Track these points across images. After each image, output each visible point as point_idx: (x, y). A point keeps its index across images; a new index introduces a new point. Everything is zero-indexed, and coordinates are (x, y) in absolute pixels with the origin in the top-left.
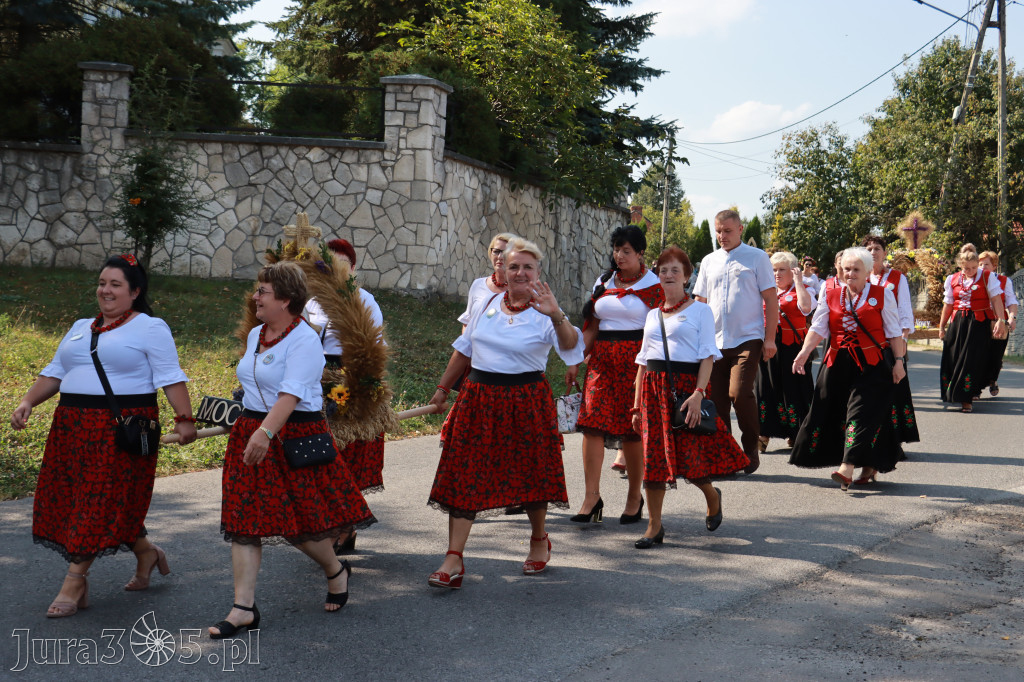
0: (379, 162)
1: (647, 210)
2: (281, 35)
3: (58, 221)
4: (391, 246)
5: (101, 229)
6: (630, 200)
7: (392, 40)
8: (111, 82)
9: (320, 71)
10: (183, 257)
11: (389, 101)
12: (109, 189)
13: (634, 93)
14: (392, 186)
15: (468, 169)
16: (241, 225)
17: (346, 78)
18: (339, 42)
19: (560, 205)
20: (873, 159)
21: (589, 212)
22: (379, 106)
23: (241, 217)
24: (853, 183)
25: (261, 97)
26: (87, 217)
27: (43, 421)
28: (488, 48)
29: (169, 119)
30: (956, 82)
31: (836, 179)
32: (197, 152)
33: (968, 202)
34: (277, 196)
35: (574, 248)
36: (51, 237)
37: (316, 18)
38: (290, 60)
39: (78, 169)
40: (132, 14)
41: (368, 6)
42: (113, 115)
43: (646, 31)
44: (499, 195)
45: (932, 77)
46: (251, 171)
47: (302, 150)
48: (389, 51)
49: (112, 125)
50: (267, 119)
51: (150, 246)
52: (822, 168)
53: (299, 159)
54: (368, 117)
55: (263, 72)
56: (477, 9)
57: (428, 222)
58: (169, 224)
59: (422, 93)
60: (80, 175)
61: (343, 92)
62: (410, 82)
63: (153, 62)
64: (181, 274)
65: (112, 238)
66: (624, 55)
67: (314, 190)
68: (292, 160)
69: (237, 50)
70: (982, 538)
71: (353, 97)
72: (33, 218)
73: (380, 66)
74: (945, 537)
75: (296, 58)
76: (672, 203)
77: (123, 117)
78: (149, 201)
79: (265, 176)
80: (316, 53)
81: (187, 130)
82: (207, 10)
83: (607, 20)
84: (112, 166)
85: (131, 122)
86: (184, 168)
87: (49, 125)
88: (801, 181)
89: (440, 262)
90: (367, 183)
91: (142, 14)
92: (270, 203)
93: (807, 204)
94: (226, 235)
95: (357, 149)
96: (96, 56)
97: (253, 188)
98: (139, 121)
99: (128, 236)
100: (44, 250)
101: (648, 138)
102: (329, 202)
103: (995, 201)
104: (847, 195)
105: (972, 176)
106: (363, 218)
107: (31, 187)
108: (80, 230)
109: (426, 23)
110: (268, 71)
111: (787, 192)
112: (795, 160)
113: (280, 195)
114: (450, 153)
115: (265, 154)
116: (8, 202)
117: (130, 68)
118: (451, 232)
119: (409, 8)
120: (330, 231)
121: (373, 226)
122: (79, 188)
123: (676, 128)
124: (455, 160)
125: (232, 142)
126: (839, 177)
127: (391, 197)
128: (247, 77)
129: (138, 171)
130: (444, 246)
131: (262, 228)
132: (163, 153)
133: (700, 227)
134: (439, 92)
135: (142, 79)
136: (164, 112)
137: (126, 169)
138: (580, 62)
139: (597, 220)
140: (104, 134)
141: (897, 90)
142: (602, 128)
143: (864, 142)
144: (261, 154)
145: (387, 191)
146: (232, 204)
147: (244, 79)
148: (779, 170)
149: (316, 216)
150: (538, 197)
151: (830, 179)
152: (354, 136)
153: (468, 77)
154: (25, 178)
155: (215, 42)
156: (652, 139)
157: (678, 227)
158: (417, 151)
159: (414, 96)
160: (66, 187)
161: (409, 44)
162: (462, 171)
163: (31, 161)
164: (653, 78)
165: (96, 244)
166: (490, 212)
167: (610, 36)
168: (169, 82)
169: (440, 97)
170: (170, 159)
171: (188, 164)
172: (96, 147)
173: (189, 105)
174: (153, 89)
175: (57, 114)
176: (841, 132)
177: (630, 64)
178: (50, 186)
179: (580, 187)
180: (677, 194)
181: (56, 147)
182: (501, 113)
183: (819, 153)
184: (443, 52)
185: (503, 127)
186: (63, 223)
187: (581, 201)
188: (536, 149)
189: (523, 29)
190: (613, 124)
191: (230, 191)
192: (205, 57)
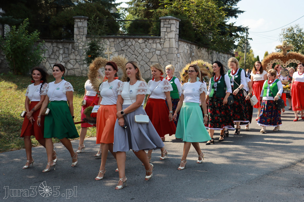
0: (159, 43)
1: (240, 53)
2: (130, 6)
5: (80, 64)
6: (234, 51)
7: (163, 6)
9: (141, 16)
11: (162, 24)
12: (82, 53)
13: (235, 18)
14: (163, 49)
15: (185, 44)
17: (149, 18)
18: (147, 7)
19: (213, 53)
21: (222, 55)
22: (159, 26)
25: (124, 23)
26: (76, 61)
28: (191, 7)
29: (99, 32)
31: (299, 42)
32: (107, 41)
34: (130, 53)
38: (133, 13)
39: (73, 47)
40: (87, 2)
42: (83, 31)
44: (195, 51)
46: (122, 46)
47: (137, 40)
48: (162, 9)
49: (83, 34)
50: (126, 30)
52: (295, 39)
53: (136, 42)
54: (156, 29)
57: (174, 60)
59: (171, 22)
60: (74, 49)
61: (148, 22)
62: (168, 18)
63: (94, 16)
65: (83, 67)
66: (232, 7)
67: (140, 51)
68: (134, 43)
69: (117, 10)
71: (151, 23)
72: (61, 62)
73: (159, 14)
75: (135, 12)
76: (247, 51)
77: (86, 32)
78: (93, 56)
79: (126, 47)
80: (140, 10)
81: (104, 35)
84: (83, 46)
85: (88, 33)
87: (65, 35)
89: (178, 71)
90: (156, 49)
91: (91, 1)
92: (128, 55)
95: (153, 39)
96: (78, 15)
97: (123, 51)
98: (90, 33)
99: (88, 66)
102: (145, 55)
104: (302, 46)
106: (155, 59)
107: (60, 53)
108: (74, 65)
109: (173, 1)
110: (126, 16)
112: (287, 36)
114: (180, 39)
115: (126, 41)
116: (54, 57)
117: (87, 18)
118: (181, 62)
120: (145, 63)
121: (158, 61)
122: (74, 53)
123: (248, 28)
124: (181, 41)
125: (117, 38)
126: (300, 41)
127: (163, 53)
128: (119, 18)
129: (90, 47)
130: (179, 66)
132: (97, 42)
133: (256, 58)
134: (177, 21)
135: (91, 21)
136: (97, 30)
137: (87, 47)
138: (219, 10)
139: (224, 57)
140: (80, 37)
142: (226, 29)
144: (125, 41)
145: (162, 51)
147: (120, 19)
148: (281, 40)
149: (141, 59)
150: (206, 51)
151: (297, 42)
152: (152, 35)
153: (185, 16)
154: (59, 50)
155: (111, 9)
156: (241, 33)
157: (249, 58)
158: (170, 39)
159: (169, 23)
160: (70, 52)
161: (168, 7)
162: (184, 44)
163: (60, 45)
164: (241, 13)
165: (79, 68)
166: (192, 56)
167: (228, 1)
168: (99, 21)
169: (177, 23)
170: (99, 44)
171: (104, 45)
172: (78, 41)
173: (104, 28)
174: (94, 24)
175: (67, 31)
176: (301, 27)
177: (234, 10)
178: (66, 52)
179: (219, 48)
180: (249, 48)
181: (67, 41)
182: (195, 26)
183: (293, 34)
184: (178, 9)
185: (196, 31)
186: (69, 63)
187: (220, 52)
188: (206, 37)
189: (202, 1)
190: (229, 28)
191: (116, 52)
192: (109, 13)
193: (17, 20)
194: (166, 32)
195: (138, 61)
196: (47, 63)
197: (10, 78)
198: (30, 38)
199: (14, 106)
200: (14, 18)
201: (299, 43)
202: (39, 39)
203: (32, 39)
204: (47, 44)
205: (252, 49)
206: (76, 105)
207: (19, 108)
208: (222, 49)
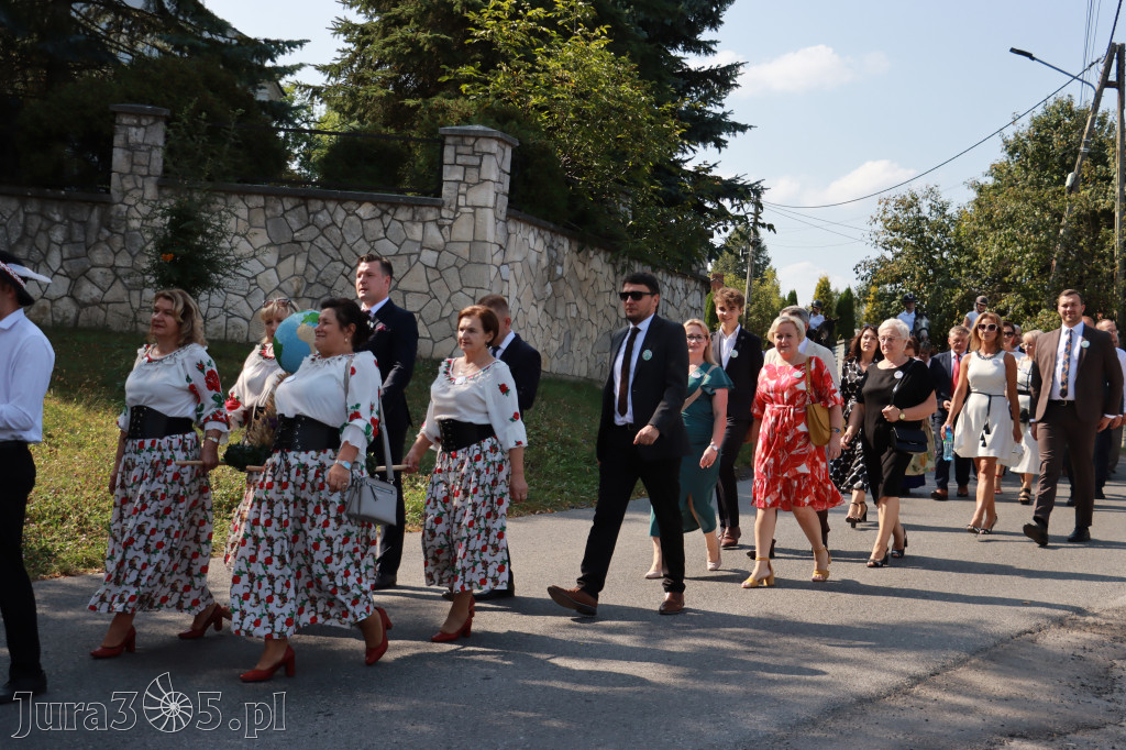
0: (436, 221)
2: (333, 79)
3: (83, 277)
4: (447, 313)
5: (129, 287)
6: (709, 267)
7: (453, 88)
9: (374, 120)
10: (218, 320)
11: (449, 154)
12: (140, 243)
13: (717, 150)
14: (450, 246)
15: (533, 230)
16: (282, 286)
17: (402, 128)
18: (394, 86)
20: (977, 227)
21: (665, 280)
22: (438, 159)
24: (956, 254)
25: (307, 145)
26: (115, 273)
27: (59, 496)
28: (558, 99)
29: (207, 168)
30: (1070, 146)
31: (938, 249)
32: (237, 205)
33: (1081, 277)
34: (323, 255)
36: (75, 294)
37: (371, 61)
38: (342, 106)
39: (106, 220)
40: (170, 53)
41: (429, 49)
42: (146, 163)
43: (732, 82)
44: (566, 259)
45: (1043, 140)
46: (295, 227)
47: (352, 205)
48: (451, 98)
49: (146, 173)
50: (316, 170)
52: (922, 237)
53: (348, 215)
54: (425, 170)
55: (312, 118)
56: (549, 55)
57: (487, 287)
58: (204, 283)
59: (484, 146)
60: (108, 228)
61: (398, 143)
62: (472, 134)
63: (192, 106)
64: (216, 338)
65: (141, 296)
66: (708, 109)
68: (340, 215)
69: (285, 94)
70: (1091, 651)
71: (409, 148)
72: (56, 273)
73: (440, 116)
74: (1048, 648)
75: (348, 104)
76: (756, 271)
77: (157, 165)
78: (183, 257)
79: (311, 232)
80: (370, 100)
81: (226, 181)
82: (252, 50)
83: (689, 69)
84: (143, 219)
85: (166, 170)
86: (222, 222)
87: (76, 171)
88: (899, 250)
90: (421, 242)
91: (181, 54)
92: (315, 262)
93: (905, 276)
95: (412, 206)
96: (130, 98)
97: (297, 246)
98: (175, 169)
100: (67, 308)
101: (732, 200)
103: (1111, 278)
104: (948, 266)
105: (1086, 249)
106: (416, 281)
107: (54, 239)
108: (106, 287)
109: (492, 71)
110: (317, 117)
111: (882, 262)
112: (895, 226)
113: (327, 254)
114: (513, 211)
115: (311, 209)
116: (29, 254)
117: (166, 112)
119: (473, 53)
121: (427, 290)
122: (107, 241)
123: (762, 189)
124: (519, 220)
125: (276, 195)
126: (940, 247)
127: (448, 259)
128: (292, 123)
129: (172, 224)
131: (306, 289)
132: (200, 205)
133: (787, 295)
134: (503, 145)
135: (179, 124)
136: (202, 161)
137: (158, 222)
138: (657, 117)
139: (673, 289)
140: (136, 183)
141: (1005, 153)
142: (680, 186)
143: (969, 210)
144: (307, 208)
145: (444, 253)
146: (274, 263)
147: (291, 127)
148: (875, 238)
150: (610, 262)
151: (931, 249)
152: (409, 191)
153: (535, 130)
154: (48, 229)
155: (260, 85)
156: (736, 202)
157: (762, 299)
158: (478, 210)
159: (476, 149)
160: (92, 238)
161: (472, 92)
162: (527, 231)
163: (55, 211)
164: (738, 133)
165: (124, 302)
166: (556, 278)
167: (692, 88)
168: (208, 128)
169: (504, 150)
170: (208, 212)
171: (226, 218)
172: (127, 197)
173: (229, 154)
174: (190, 135)
175: (85, 160)
176: (944, 198)
177: (714, 119)
178: (76, 238)
179: (656, 253)
180: (762, 262)
181: (83, 196)
182: (570, 169)
183: (919, 220)
184: (510, 101)
185: (573, 184)
186: (88, 279)
187: (657, 267)
188: (608, 209)
189: (594, 79)
190: (693, 183)
191: (272, 248)
192: (249, 101)
194: (464, 181)
201: (936, 253)
205: (774, 268)
206: (104, 441)
208: (664, 257)
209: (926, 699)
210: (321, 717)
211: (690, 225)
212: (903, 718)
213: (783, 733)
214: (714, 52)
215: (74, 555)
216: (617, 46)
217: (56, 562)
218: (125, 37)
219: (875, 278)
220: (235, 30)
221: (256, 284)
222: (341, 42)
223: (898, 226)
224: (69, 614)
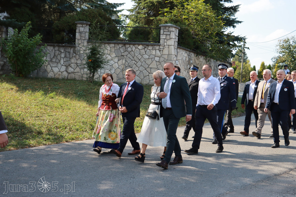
0: (159, 49)
1: (237, 62)
2: (131, 13)
3: (69, 66)
5: (81, 68)
6: (231, 60)
7: (163, 14)
8: (84, 27)
9: (142, 23)
11: (162, 32)
12: (83, 57)
13: (233, 28)
14: (162, 56)
15: (184, 51)
16: (119, 67)
17: (149, 25)
18: (147, 15)
19: (211, 61)
22: (159, 33)
23: (119, 65)
25: (125, 30)
26: (77, 65)
27: (64, 122)
28: (191, 16)
29: (100, 37)
31: (295, 53)
32: (107, 46)
34: (129, 59)
35: (215, 74)
36: (67, 70)
37: (141, 8)
38: (134, 20)
39: (74, 51)
40: (90, 8)
41: (156, 5)
42: (84, 36)
43: (237, 10)
44: (193, 58)
46: (122, 52)
47: (137, 46)
48: (162, 17)
49: (84, 39)
50: (127, 37)
51: (94, 73)
52: (291, 50)
53: (136, 48)
54: (156, 36)
55: (125, 23)
56: (188, 5)
58: (99, 67)
59: (171, 29)
60: (75, 53)
61: (148, 29)
62: (168, 26)
63: (96, 21)
65: (83, 71)
66: (231, 17)
67: (140, 57)
68: (134, 48)
69: (119, 17)
71: (151, 30)
72: (62, 65)
73: (159, 21)
76: (244, 61)
77: (87, 37)
78: (94, 60)
79: (126, 53)
80: (141, 18)
81: (105, 40)
82: (111, 6)
83: (226, 7)
84: (84, 51)
85: (89, 38)
86: (103, 51)
87: (67, 39)
88: (284, 54)
90: (155, 55)
91: (93, 8)
92: (127, 61)
93: (286, 61)
94: (115, 70)
95: (152, 45)
96: (80, 20)
97: (123, 57)
98: (92, 38)
99: (88, 70)
100: (65, 74)
101: (237, 41)
102: (144, 61)
106: (154, 65)
107: (62, 56)
108: (75, 68)
109: (173, 10)
110: (127, 23)
111: (280, 57)
112: (283, 47)
114: (179, 46)
115: (126, 47)
116: (56, 60)
117: (89, 23)
119: (168, 5)
120: (144, 69)
121: (157, 67)
122: (75, 57)
123: (246, 38)
124: (180, 48)
125: (117, 44)
127: (162, 59)
128: (120, 24)
129: (91, 52)
131: (125, 68)
132: (98, 47)
133: (253, 68)
134: (176, 29)
135: (92, 26)
136: (99, 35)
137: (88, 51)
138: (217, 20)
140: (82, 41)
142: (224, 39)
144: (125, 47)
146: (117, 61)
147: (121, 26)
148: (277, 51)
149: (141, 65)
150: (205, 59)
151: (293, 53)
152: (151, 42)
153: (185, 25)
154: (60, 54)
155: (113, 15)
156: (239, 42)
157: (246, 68)
158: (170, 46)
159: (169, 30)
160: (71, 56)
161: (168, 15)
162: (182, 51)
163: (62, 49)
164: (239, 23)
165: (79, 72)
166: (190, 64)
167: (226, 12)
168: (100, 27)
170: (100, 49)
171: (104, 50)
172: (80, 45)
173: (105, 33)
174: (95, 29)
175: (69, 36)
177: (232, 20)
178: (67, 56)
179: (217, 56)
180: (246, 58)
181: (69, 45)
182: (194, 35)
183: (289, 45)
184: (178, 17)
185: (195, 39)
186: (70, 67)
187: (217, 60)
188: (204, 45)
189: (200, 10)
190: (227, 37)
191: (116, 57)
192: (110, 19)
193: (20, 23)
195: (137, 66)
196: (49, 66)
197: (11, 80)
198: (33, 41)
199: (15, 106)
200: (18, 22)
202: (41, 42)
203: (34, 42)
204: (49, 48)
205: (249, 60)
207: (19, 109)
208: (219, 57)
209: (294, 175)
210: (132, 179)
211: (226, 48)
212: (287, 180)
213: (254, 184)
214: (232, 2)
215: (68, 137)
216: (206, 2)
217: (64, 139)
218: (79, 4)
219: (277, 61)
220: (106, 1)
221: (112, 67)
222: (133, 3)
223: (284, 47)
224: (68, 152)
